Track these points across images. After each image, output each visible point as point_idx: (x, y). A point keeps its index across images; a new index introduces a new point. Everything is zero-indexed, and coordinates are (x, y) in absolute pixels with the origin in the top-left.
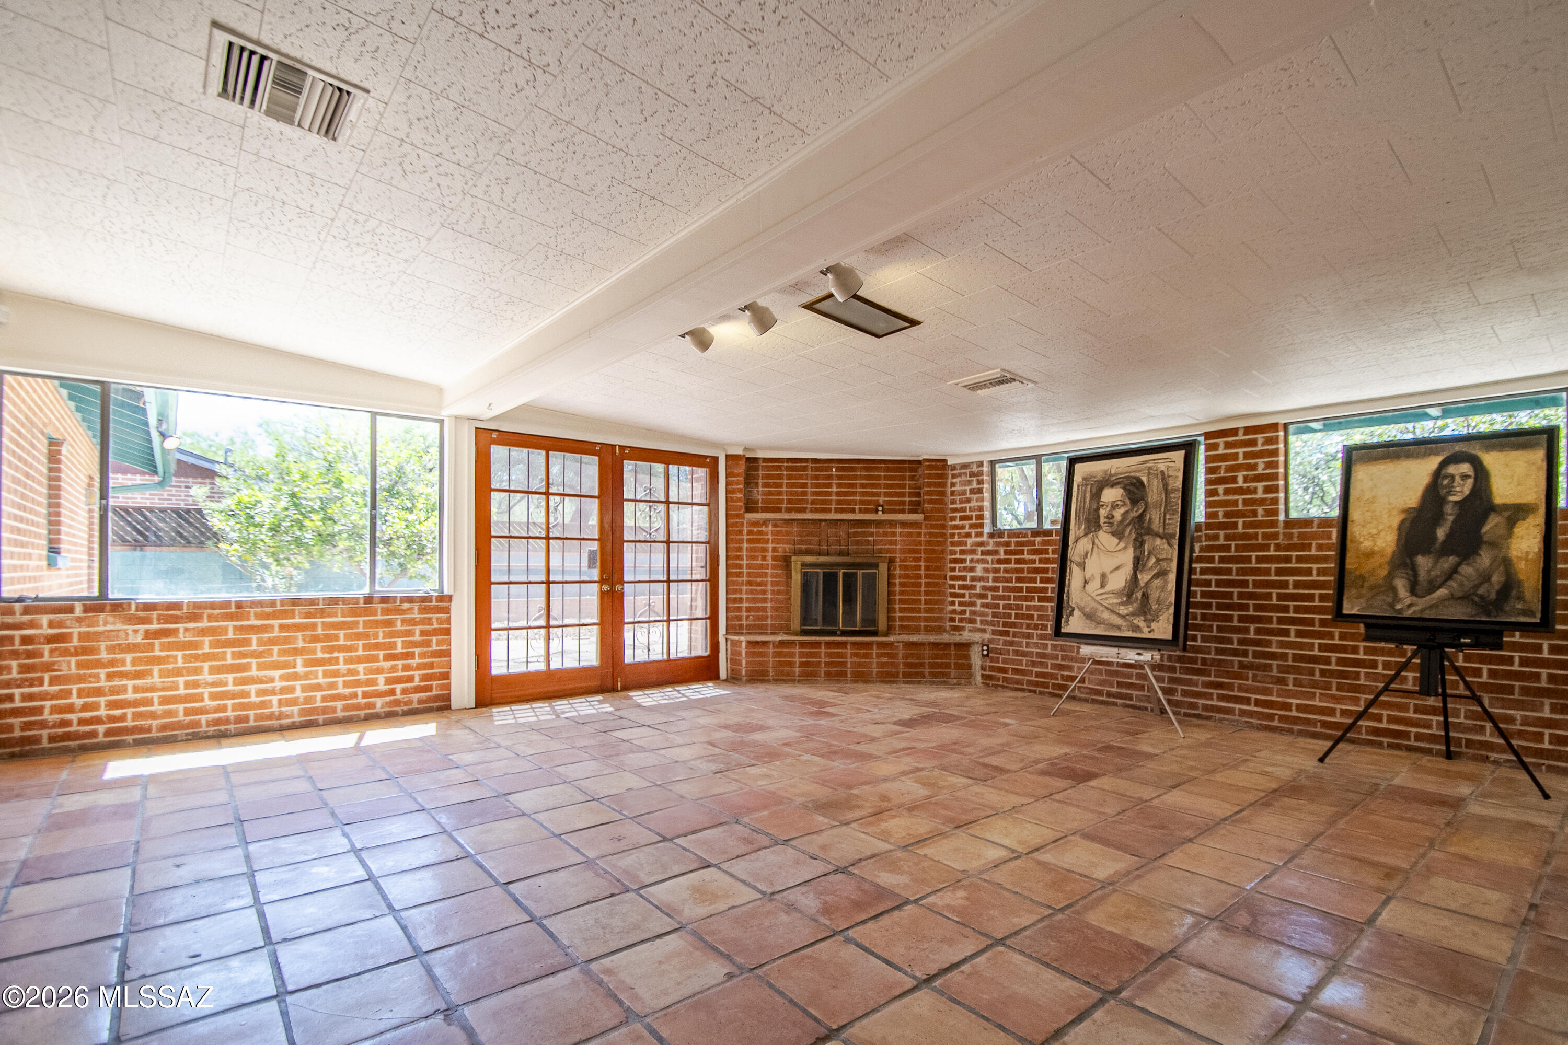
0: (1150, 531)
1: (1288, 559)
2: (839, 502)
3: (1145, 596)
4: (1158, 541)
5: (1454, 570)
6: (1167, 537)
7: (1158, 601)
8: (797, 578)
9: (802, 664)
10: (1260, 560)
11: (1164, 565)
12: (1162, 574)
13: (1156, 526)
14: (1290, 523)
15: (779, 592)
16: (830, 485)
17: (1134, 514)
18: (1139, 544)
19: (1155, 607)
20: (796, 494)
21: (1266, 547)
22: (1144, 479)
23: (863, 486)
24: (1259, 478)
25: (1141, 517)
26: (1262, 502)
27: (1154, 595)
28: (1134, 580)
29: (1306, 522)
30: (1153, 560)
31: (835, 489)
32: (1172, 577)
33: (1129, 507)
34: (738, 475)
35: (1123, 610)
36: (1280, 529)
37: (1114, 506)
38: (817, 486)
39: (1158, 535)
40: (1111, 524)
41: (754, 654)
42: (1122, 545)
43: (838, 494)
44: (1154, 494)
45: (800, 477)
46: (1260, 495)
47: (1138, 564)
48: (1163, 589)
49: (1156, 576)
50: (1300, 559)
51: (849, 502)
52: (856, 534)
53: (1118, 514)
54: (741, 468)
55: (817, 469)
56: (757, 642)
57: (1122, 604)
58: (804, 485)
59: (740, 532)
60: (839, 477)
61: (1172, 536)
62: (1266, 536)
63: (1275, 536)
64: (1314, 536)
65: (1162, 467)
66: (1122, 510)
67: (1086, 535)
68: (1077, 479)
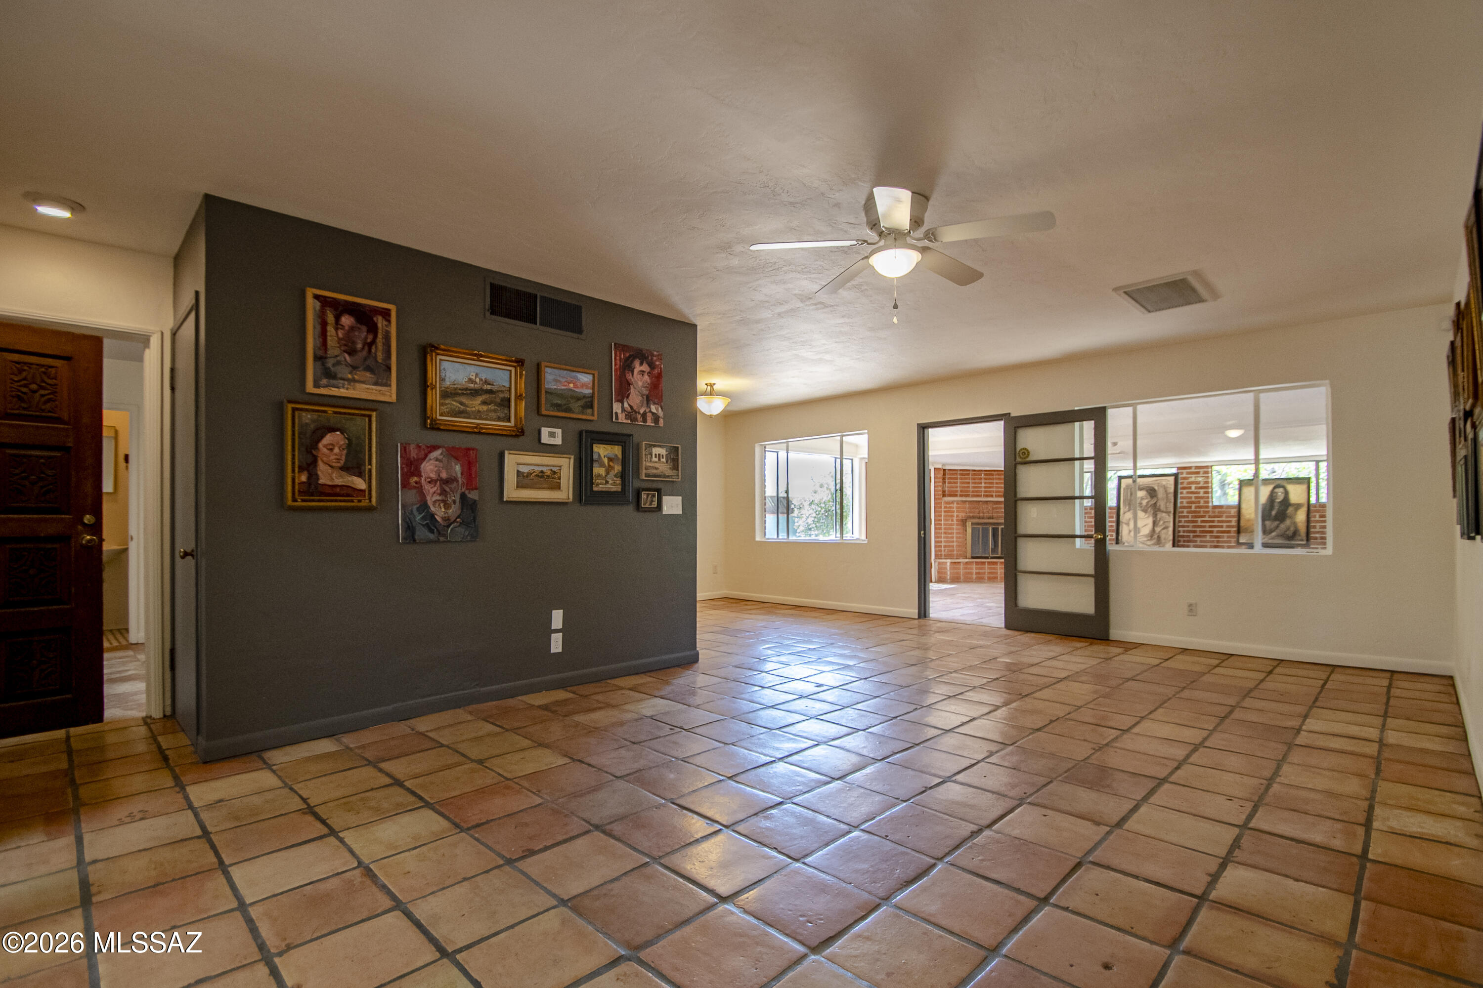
0: (1159, 510)
1: (1213, 522)
2: (986, 492)
3: (1159, 537)
4: (1164, 514)
5: (1277, 527)
6: (1168, 513)
7: (1165, 539)
8: (969, 530)
9: (977, 573)
10: (1202, 522)
11: (1166, 524)
12: (1166, 528)
13: (1162, 508)
14: (1215, 507)
15: (959, 538)
16: (981, 483)
17: (1153, 502)
18: (1155, 515)
19: (1163, 541)
20: (965, 487)
21: (1204, 517)
22: (1156, 488)
23: (997, 483)
24: (1201, 488)
25: (1155, 504)
26: (1202, 498)
27: (1163, 536)
28: (1153, 530)
29: (1221, 507)
30: (1161, 522)
31: (983, 485)
32: (1171, 529)
33: (1149, 499)
34: (939, 478)
35: (1149, 543)
36: (1210, 509)
37: (1142, 499)
38: (975, 483)
39: (1163, 512)
40: (1141, 507)
41: (954, 569)
42: (1147, 516)
43: (985, 487)
44: (1161, 494)
45: (966, 479)
46: (1201, 495)
47: (1155, 523)
48: (1167, 534)
49: (1164, 529)
50: (1219, 521)
51: (990, 492)
52: (996, 508)
53: (1144, 502)
54: (941, 475)
55: (974, 475)
56: (955, 563)
57: (1148, 540)
58: (969, 483)
59: (941, 507)
60: (986, 479)
61: (1170, 512)
62: (1205, 512)
63: (1208, 512)
64: (1224, 512)
65: (1164, 483)
66: (1146, 501)
67: (1129, 511)
68: (1123, 486)
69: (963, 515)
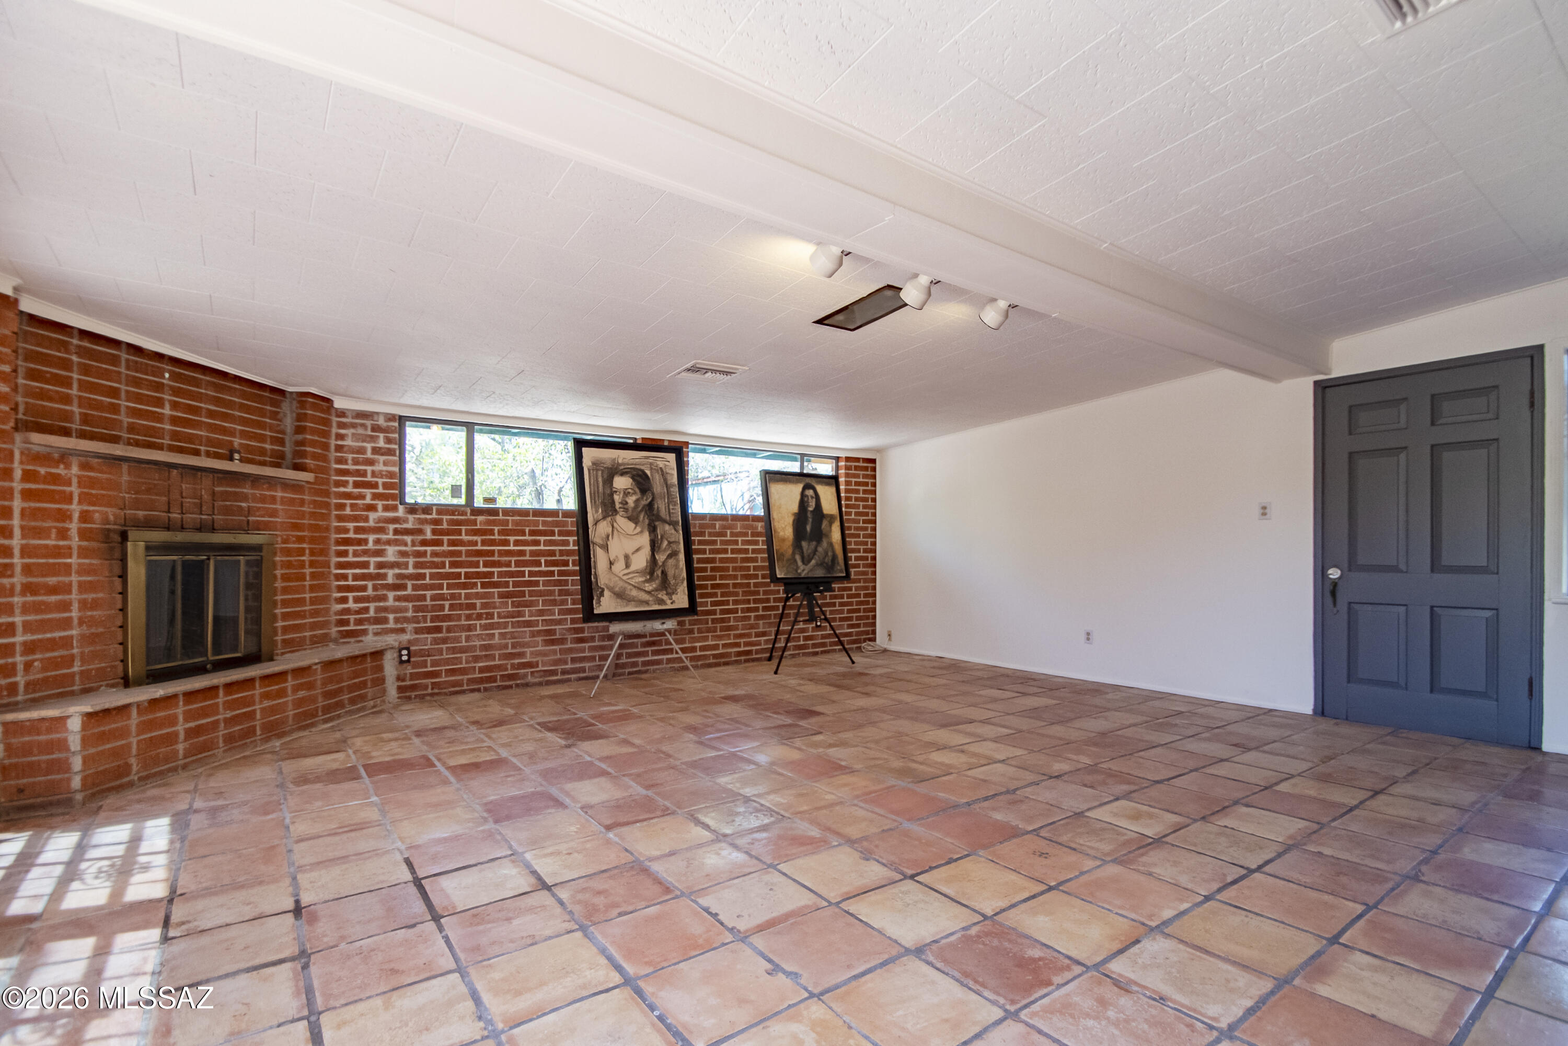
0: (659, 518)
2: (175, 436)
3: (664, 573)
4: (667, 527)
5: (815, 551)
6: (673, 524)
7: (675, 577)
8: (137, 572)
9: (190, 733)
11: (674, 546)
12: (674, 554)
13: (663, 513)
16: (159, 402)
17: (644, 502)
18: (652, 529)
19: (672, 582)
20: (99, 406)
22: (648, 472)
23: (211, 414)
25: (650, 506)
27: (671, 572)
28: (653, 560)
30: (665, 543)
31: (167, 411)
32: (682, 556)
33: (639, 495)
35: (648, 587)
37: (626, 493)
38: (138, 398)
39: (664, 521)
40: (626, 510)
41: (101, 738)
42: (638, 529)
43: (174, 420)
44: (657, 486)
45: (107, 375)
47: (654, 546)
48: (677, 566)
49: (670, 556)
51: (190, 439)
52: (226, 496)
53: (631, 500)
55: (137, 367)
56: (106, 712)
57: (647, 581)
58: (115, 393)
60: (176, 392)
61: (677, 523)
65: (661, 464)
66: (634, 498)
67: (604, 518)
68: (587, 463)
69: (111, 512)
